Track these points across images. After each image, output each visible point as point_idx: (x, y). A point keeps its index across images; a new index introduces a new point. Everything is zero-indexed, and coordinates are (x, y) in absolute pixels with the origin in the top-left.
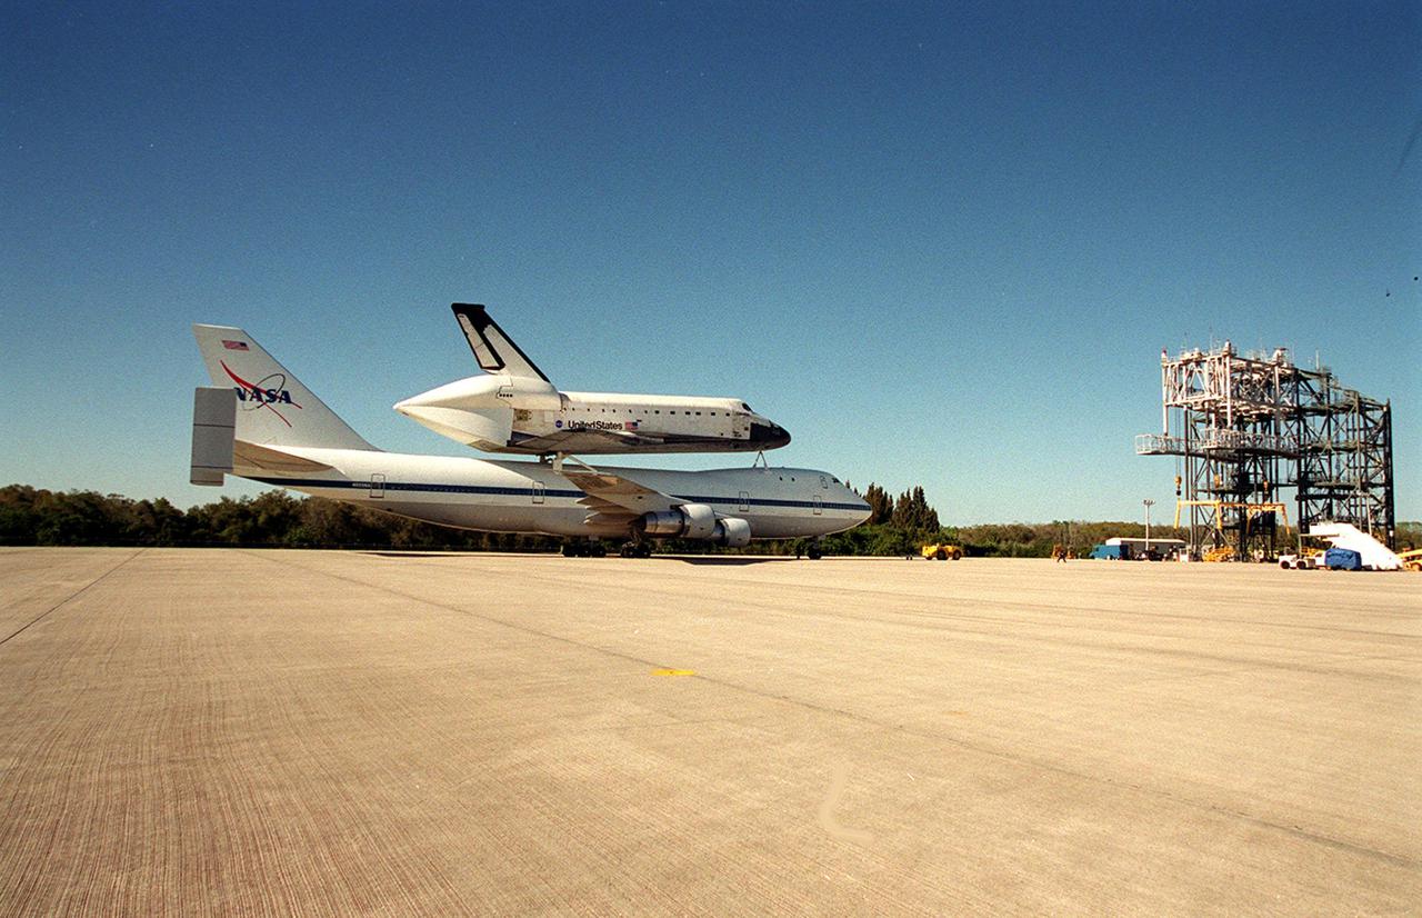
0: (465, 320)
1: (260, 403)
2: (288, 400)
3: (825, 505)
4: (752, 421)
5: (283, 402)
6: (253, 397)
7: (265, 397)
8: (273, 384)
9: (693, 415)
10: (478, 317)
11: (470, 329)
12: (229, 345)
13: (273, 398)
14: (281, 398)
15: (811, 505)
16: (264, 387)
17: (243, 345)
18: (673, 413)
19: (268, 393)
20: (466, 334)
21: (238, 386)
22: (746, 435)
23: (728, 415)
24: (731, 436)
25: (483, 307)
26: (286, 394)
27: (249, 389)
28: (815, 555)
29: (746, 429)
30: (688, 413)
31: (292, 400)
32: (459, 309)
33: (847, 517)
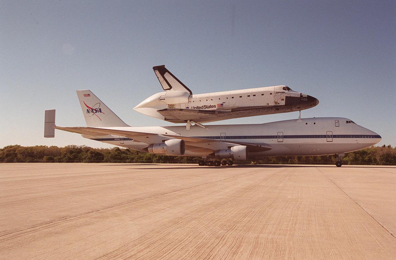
0: (157, 72)
1: (93, 113)
2: (101, 112)
3: (335, 136)
4: (286, 95)
5: (99, 112)
6: (91, 112)
7: (94, 111)
8: (96, 107)
9: (252, 97)
10: (162, 70)
11: (159, 75)
12: (85, 95)
13: (97, 111)
14: (99, 111)
15: (325, 136)
16: (94, 108)
17: (89, 95)
18: (241, 97)
19: (95, 110)
20: (158, 78)
21: (88, 109)
22: (283, 103)
23: (271, 94)
24: (273, 104)
25: (164, 66)
26: (100, 109)
27: (90, 109)
28: (339, 165)
29: (282, 100)
30: (249, 96)
31: (102, 111)
32: (155, 68)
33: (356, 142)
